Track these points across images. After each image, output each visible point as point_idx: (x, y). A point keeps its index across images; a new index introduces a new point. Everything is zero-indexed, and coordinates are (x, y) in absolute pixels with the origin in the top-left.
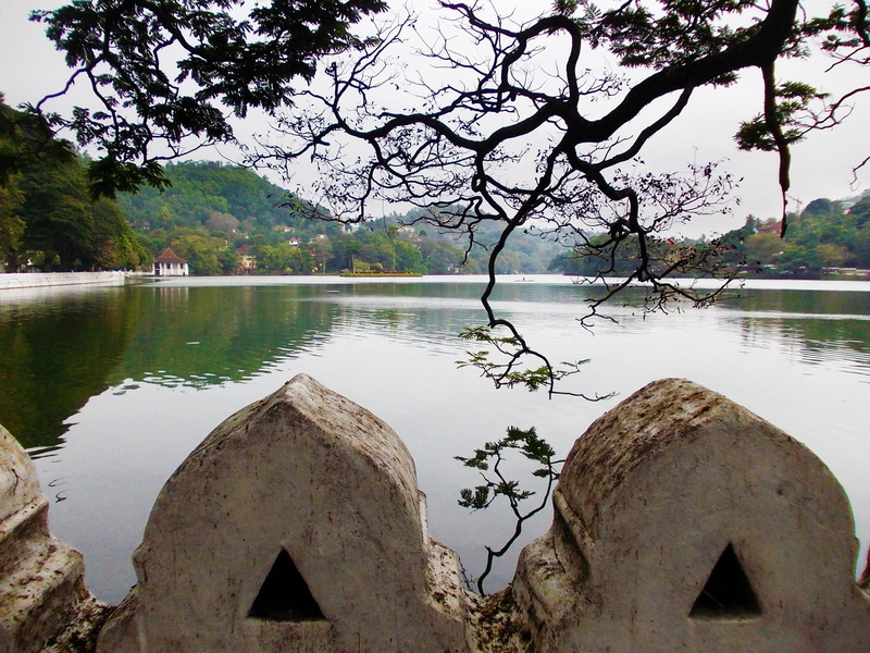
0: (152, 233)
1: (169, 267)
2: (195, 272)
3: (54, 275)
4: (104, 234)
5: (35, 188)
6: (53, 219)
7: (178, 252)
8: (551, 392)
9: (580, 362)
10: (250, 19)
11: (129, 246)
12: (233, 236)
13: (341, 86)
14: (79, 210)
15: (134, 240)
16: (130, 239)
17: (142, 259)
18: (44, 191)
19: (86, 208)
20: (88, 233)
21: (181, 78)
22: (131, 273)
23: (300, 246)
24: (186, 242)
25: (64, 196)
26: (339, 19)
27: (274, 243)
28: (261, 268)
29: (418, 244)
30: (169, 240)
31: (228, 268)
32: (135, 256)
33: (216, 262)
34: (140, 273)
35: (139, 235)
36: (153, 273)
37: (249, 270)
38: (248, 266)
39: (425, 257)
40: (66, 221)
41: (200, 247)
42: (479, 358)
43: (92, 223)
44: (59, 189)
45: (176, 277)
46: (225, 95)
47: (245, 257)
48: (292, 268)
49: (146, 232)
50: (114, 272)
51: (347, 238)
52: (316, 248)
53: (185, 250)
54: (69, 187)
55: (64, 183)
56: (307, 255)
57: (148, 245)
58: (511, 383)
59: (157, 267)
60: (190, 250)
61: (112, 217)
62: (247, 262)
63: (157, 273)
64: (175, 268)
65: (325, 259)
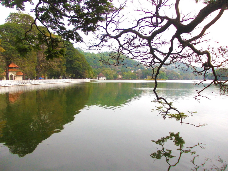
0: (97, 69)
1: (101, 78)
2: (107, 79)
3: (73, 80)
4: (85, 70)
5: (69, 59)
6: (73, 66)
7: (103, 74)
8: (181, 122)
9: (193, 112)
10: (84, 5)
11: (91, 72)
12: (117, 70)
13: (108, 22)
14: (79, 64)
15: (92, 71)
16: (91, 71)
17: (94, 76)
18: (71, 59)
19: (80, 63)
20: (81, 70)
21: (69, 25)
22: (92, 79)
23: (134, 72)
24: (105, 71)
25: (76, 61)
26: (108, 2)
27: (127, 71)
28: (123, 78)
29: (165, 71)
30: (101, 71)
31: (115, 78)
32: (92, 75)
33: (112, 77)
34: (94, 79)
35: (94, 70)
36: (97, 79)
37: (120, 79)
38: (120, 77)
39: (167, 75)
40: (76, 66)
41: (108, 73)
42: (160, 109)
43: (82, 67)
44: (74, 59)
45: (102, 80)
46: (82, 29)
47: (120, 75)
48: (131, 78)
49: (96, 69)
50: (87, 79)
51: (146, 70)
52: (138, 73)
53: (105, 73)
54: (77, 58)
55: (76, 57)
56: (135, 75)
57: (96, 72)
58: (171, 117)
59: (98, 78)
60: (106, 74)
61: (87, 66)
62: (120, 76)
63: (98, 79)
64: (102, 78)
65: (140, 76)
